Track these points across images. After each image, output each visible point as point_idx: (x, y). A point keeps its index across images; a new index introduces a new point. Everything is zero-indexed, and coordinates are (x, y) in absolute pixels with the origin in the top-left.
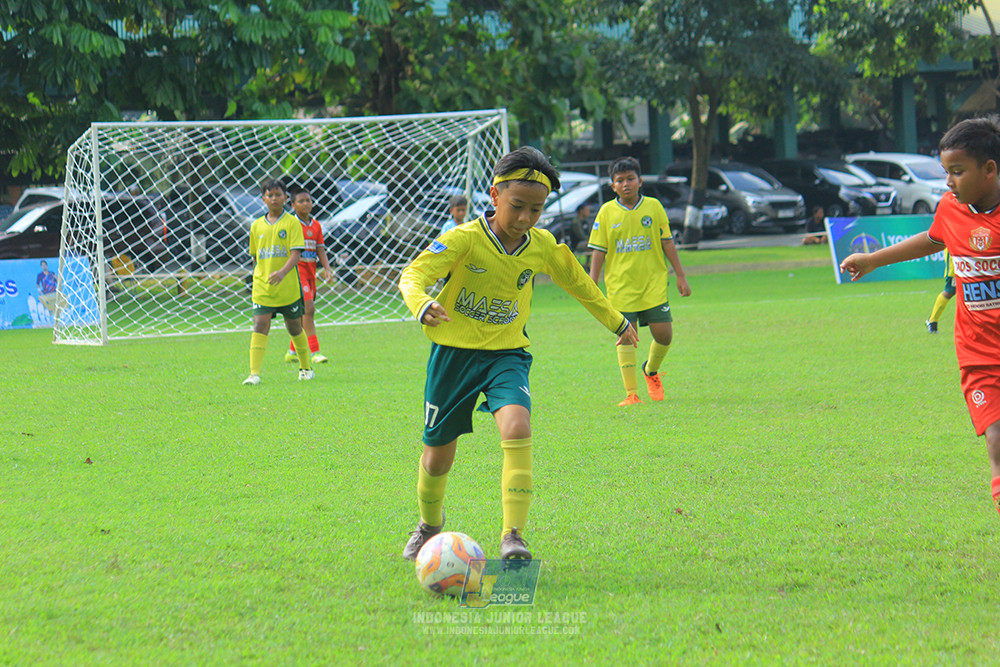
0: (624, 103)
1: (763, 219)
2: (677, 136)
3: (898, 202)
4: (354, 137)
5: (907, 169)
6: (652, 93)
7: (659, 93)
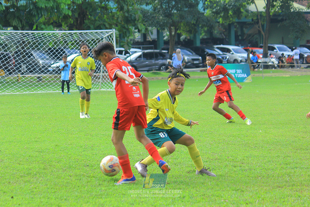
0: (150, 28)
1: (189, 64)
2: (165, 38)
3: (229, 60)
4: (70, 37)
5: (232, 50)
6: (158, 26)
7: (160, 26)
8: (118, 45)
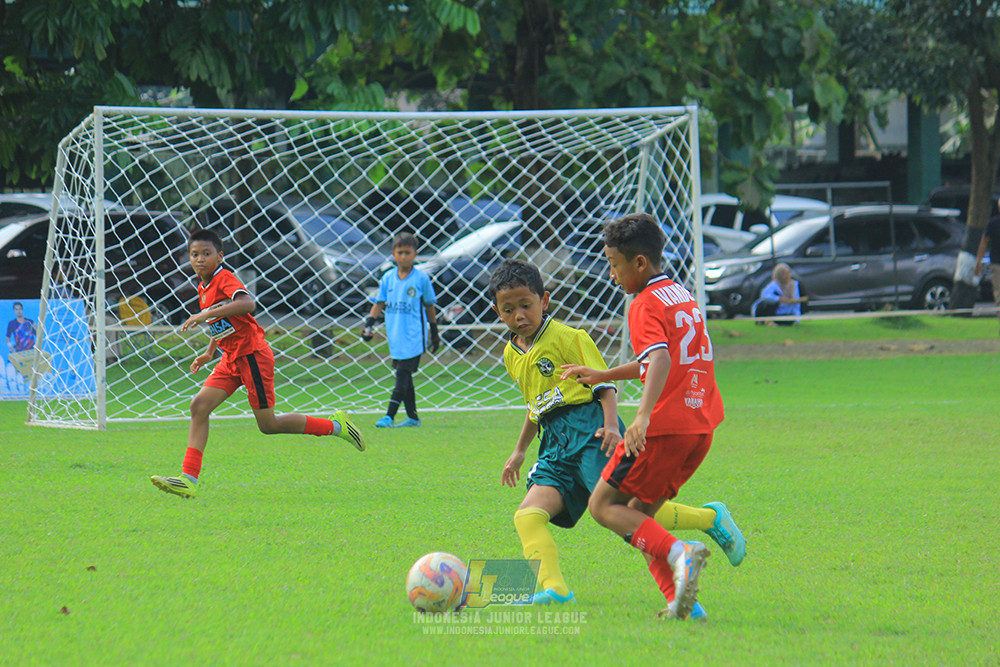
0: (872, 96)
2: (948, 147)
4: (475, 140)
6: (915, 85)
7: (924, 85)
8: (713, 182)
